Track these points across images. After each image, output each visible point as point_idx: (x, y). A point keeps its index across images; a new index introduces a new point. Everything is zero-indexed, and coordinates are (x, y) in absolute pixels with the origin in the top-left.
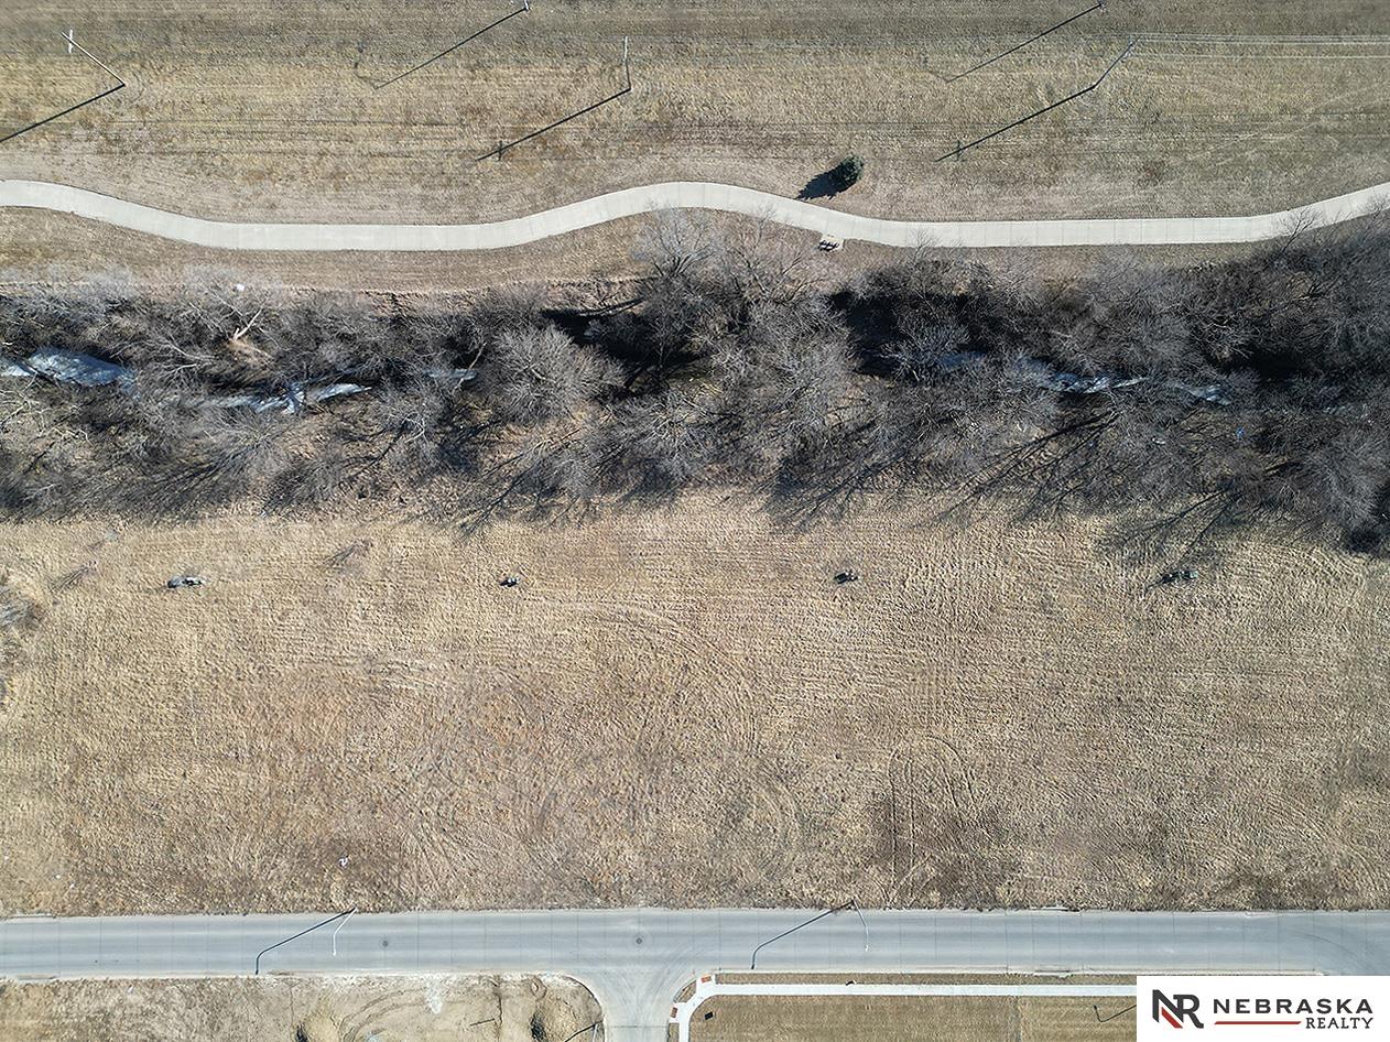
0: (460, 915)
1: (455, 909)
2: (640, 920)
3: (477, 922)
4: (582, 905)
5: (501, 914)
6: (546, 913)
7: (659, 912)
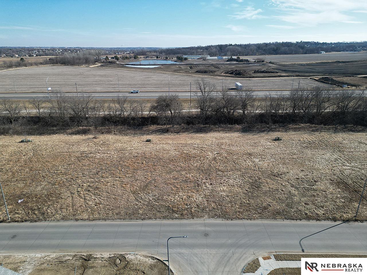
0: (80, 223)
1: (77, 220)
2: (205, 225)
3: (89, 226)
4: (164, 218)
5: (108, 222)
6: (140, 222)
7: (219, 221)
